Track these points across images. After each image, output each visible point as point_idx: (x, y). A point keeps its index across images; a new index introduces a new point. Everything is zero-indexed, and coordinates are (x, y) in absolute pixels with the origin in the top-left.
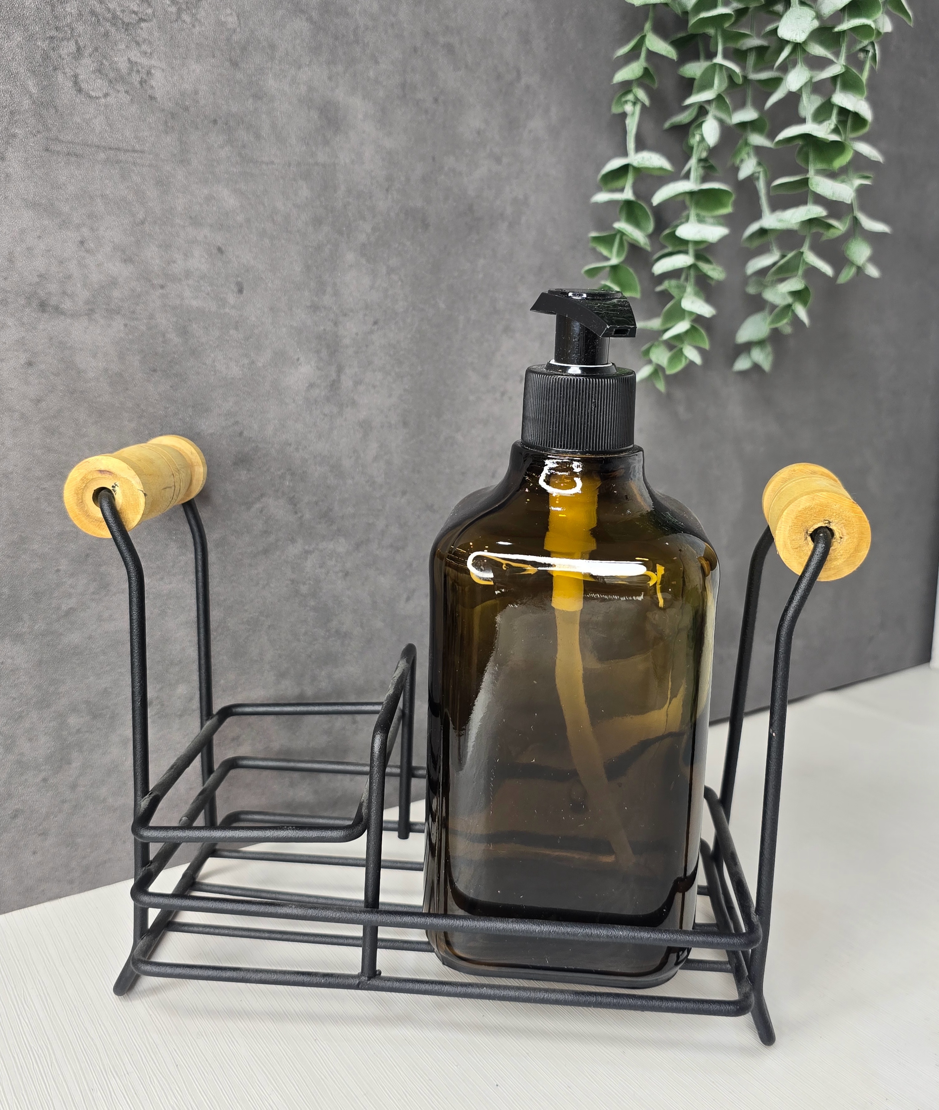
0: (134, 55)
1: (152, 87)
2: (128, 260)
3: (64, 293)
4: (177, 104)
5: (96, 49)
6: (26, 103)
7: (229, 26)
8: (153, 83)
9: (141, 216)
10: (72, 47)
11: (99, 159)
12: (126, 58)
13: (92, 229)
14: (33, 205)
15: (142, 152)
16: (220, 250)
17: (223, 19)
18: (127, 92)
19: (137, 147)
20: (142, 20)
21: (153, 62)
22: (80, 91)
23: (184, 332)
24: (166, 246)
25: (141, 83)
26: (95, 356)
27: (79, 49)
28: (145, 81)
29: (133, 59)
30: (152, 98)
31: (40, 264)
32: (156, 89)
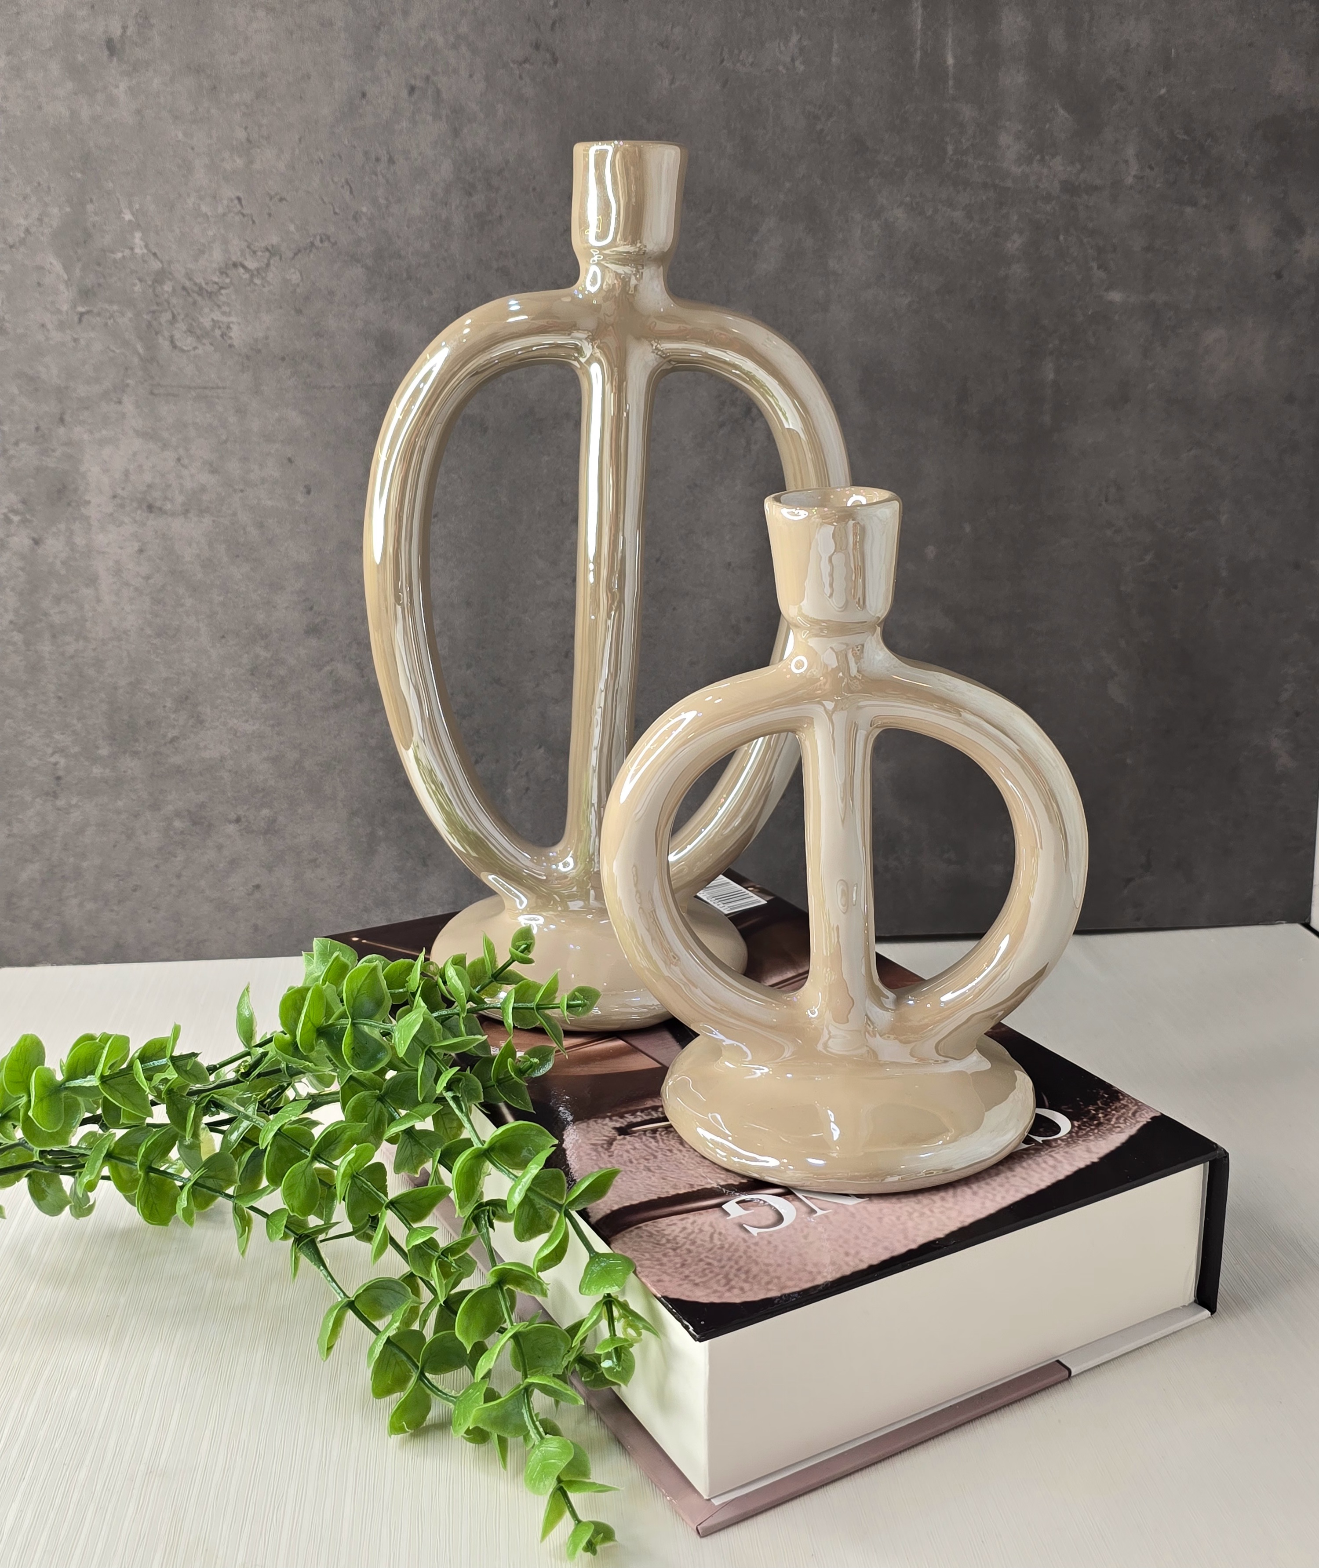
0: (217, 316)
1: (231, 338)
2: (214, 471)
3: (166, 498)
4: (252, 349)
5: (187, 315)
6: (136, 360)
7: (293, 282)
8: (232, 334)
9: (224, 437)
10: (167, 316)
11: (190, 396)
12: (210, 320)
13: (187, 450)
14: (141, 434)
15: (224, 388)
16: (290, 460)
17: (288, 278)
18: (211, 344)
19: (220, 385)
20: (221, 288)
21: (233, 319)
22: (175, 347)
23: (261, 526)
25: (222, 335)
26: (190, 545)
27: (174, 316)
28: (226, 335)
29: (215, 318)
30: (231, 346)
31: (148, 478)
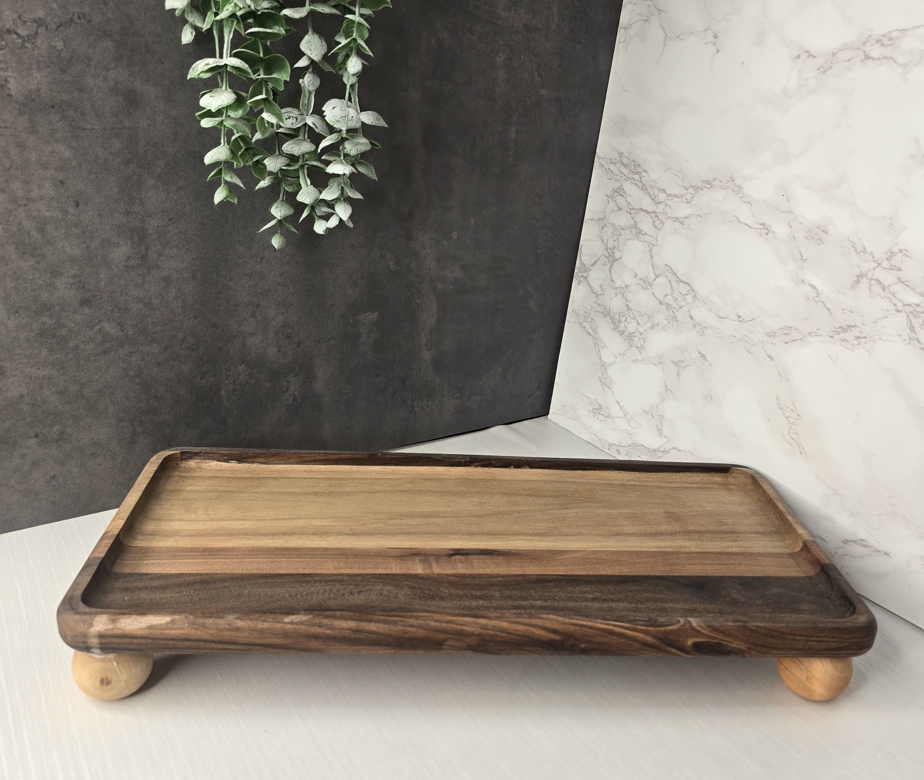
24: (27, 182)
32: (12, 89)
